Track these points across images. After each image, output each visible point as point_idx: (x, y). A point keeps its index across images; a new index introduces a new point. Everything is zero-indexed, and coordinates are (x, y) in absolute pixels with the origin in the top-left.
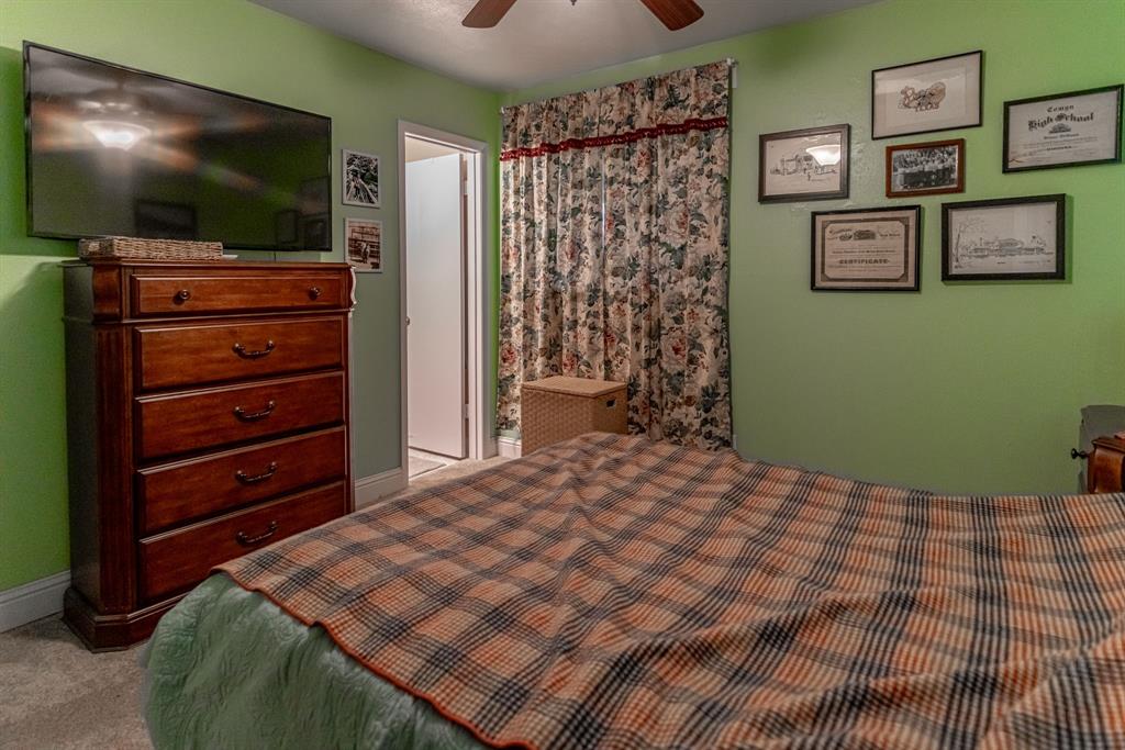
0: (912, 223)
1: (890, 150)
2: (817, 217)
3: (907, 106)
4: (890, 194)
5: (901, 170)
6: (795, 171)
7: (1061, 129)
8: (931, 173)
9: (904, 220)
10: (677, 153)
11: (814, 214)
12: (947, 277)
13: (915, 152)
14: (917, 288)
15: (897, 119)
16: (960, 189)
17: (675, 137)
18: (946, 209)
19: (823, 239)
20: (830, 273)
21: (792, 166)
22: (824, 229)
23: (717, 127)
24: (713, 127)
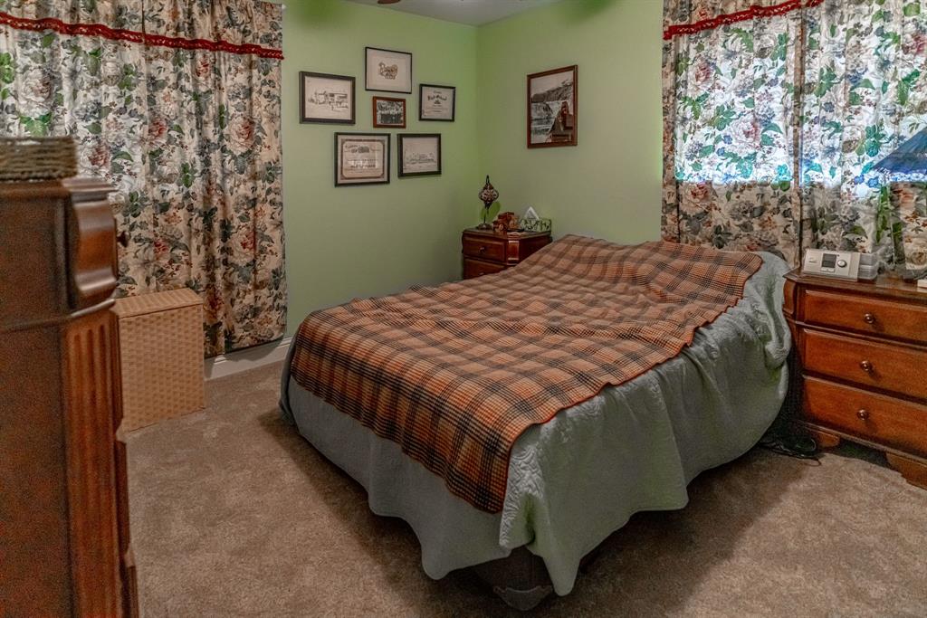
0: (386, 143)
1: (375, 99)
2: (339, 136)
3: (382, 74)
4: (376, 126)
5: (380, 112)
6: (324, 103)
7: (437, 102)
8: (392, 115)
9: (382, 141)
10: (233, 70)
11: (337, 134)
12: (402, 175)
13: (386, 102)
14: (388, 182)
15: (378, 81)
16: (404, 127)
17: (232, 55)
18: (401, 137)
19: (342, 151)
20: (346, 174)
21: (322, 98)
22: (342, 143)
23: (275, 57)
24: (271, 57)
